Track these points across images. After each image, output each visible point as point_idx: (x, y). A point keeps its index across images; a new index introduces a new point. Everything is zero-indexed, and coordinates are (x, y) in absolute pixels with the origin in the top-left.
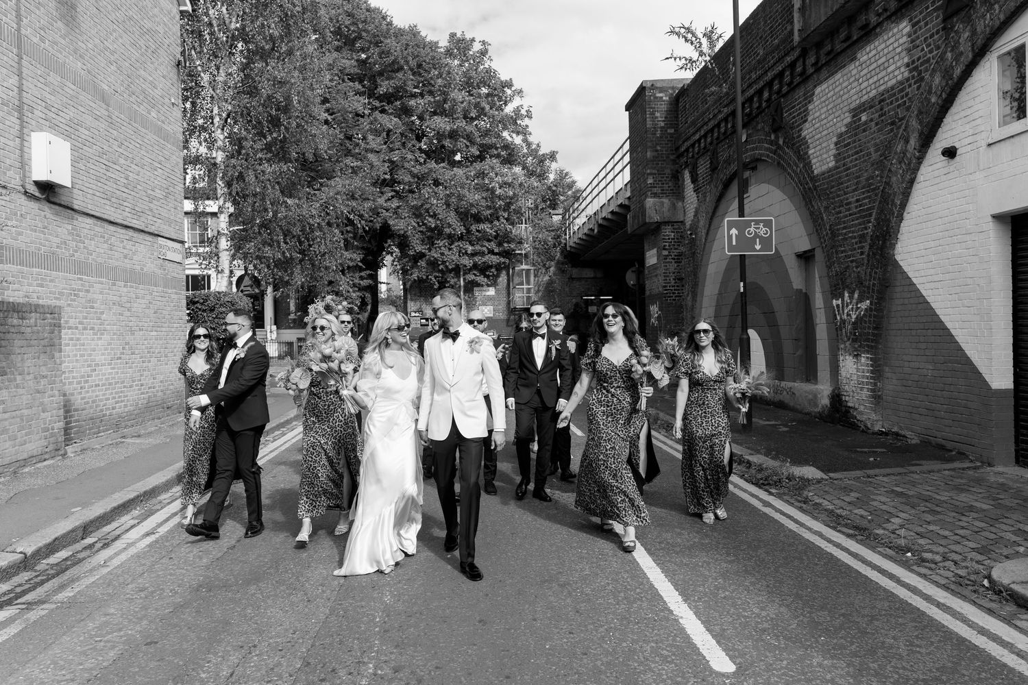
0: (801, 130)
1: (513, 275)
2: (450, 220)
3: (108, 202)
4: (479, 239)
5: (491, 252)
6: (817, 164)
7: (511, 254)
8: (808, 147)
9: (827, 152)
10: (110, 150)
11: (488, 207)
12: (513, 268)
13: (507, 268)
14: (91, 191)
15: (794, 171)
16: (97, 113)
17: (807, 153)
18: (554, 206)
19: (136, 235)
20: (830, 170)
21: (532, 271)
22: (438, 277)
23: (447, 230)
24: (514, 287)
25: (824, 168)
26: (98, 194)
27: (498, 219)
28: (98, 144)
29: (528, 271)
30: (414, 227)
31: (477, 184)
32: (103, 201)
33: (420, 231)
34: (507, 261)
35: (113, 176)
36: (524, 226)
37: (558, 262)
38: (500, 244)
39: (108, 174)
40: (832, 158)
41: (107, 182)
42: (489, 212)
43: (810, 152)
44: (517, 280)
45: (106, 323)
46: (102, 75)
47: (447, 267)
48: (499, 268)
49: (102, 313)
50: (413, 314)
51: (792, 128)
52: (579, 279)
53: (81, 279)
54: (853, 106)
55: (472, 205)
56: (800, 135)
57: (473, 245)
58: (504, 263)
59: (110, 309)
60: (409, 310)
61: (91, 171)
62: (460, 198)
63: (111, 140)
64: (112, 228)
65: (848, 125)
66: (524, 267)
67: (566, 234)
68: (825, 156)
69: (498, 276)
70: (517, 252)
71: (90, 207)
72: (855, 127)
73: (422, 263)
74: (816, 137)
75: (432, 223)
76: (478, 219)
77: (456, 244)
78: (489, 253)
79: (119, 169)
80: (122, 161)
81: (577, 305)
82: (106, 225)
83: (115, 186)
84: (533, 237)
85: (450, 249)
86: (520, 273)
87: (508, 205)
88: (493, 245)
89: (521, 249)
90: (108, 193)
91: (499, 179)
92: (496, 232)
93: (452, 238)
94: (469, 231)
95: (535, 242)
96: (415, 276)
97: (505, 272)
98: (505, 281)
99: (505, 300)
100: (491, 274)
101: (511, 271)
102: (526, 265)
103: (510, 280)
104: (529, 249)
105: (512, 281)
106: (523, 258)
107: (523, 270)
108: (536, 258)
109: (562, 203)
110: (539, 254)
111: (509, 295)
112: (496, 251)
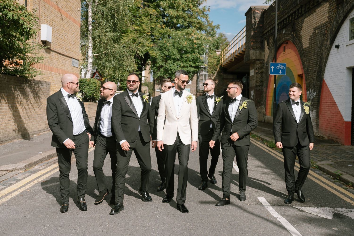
0: (300, 32)
1: (199, 76)
3: (59, 47)
4: (186, 61)
6: (304, 45)
7: (199, 67)
8: (302, 39)
9: (307, 41)
10: (61, 28)
11: (191, 48)
12: (199, 73)
13: (197, 73)
14: (55, 43)
15: (298, 46)
16: (58, 16)
17: (301, 41)
18: (217, 48)
19: (66, 58)
20: (308, 47)
21: (207, 75)
22: (168, 76)
23: (173, 57)
24: (200, 81)
25: (306, 46)
26: (57, 44)
27: (195, 52)
28: (57, 26)
29: (205, 75)
31: (186, 38)
32: (58, 46)
34: (197, 70)
35: (61, 37)
36: (204, 56)
38: (195, 63)
39: (60, 37)
40: (308, 43)
41: (59, 40)
42: (191, 50)
43: (303, 40)
44: (201, 78)
45: (57, 88)
46: (60, 3)
47: (172, 72)
48: (194, 73)
49: (56, 85)
50: (157, 90)
51: (298, 31)
52: (226, 79)
53: (51, 73)
54: (314, 27)
56: (300, 34)
57: (183, 63)
58: (196, 71)
59: (58, 84)
60: (155, 89)
61: (55, 36)
62: (179, 44)
63: (61, 25)
64: (60, 55)
65: (313, 33)
66: (204, 73)
68: (306, 42)
69: (193, 76)
70: (202, 66)
71: (54, 48)
72: (314, 34)
74: (304, 36)
77: (176, 62)
78: (190, 66)
79: (63, 35)
80: (63, 32)
82: (58, 55)
83: (61, 41)
84: (208, 61)
86: (202, 75)
87: (199, 47)
88: (192, 63)
90: (59, 43)
94: (182, 57)
95: (209, 63)
96: (158, 75)
97: (196, 75)
98: (196, 78)
99: (195, 86)
100: (190, 75)
101: (198, 74)
102: (204, 72)
103: (198, 78)
104: (206, 65)
105: (199, 78)
106: (204, 69)
107: (203, 74)
108: (209, 69)
109: (221, 47)
110: (210, 68)
111: (197, 84)
112: (193, 66)
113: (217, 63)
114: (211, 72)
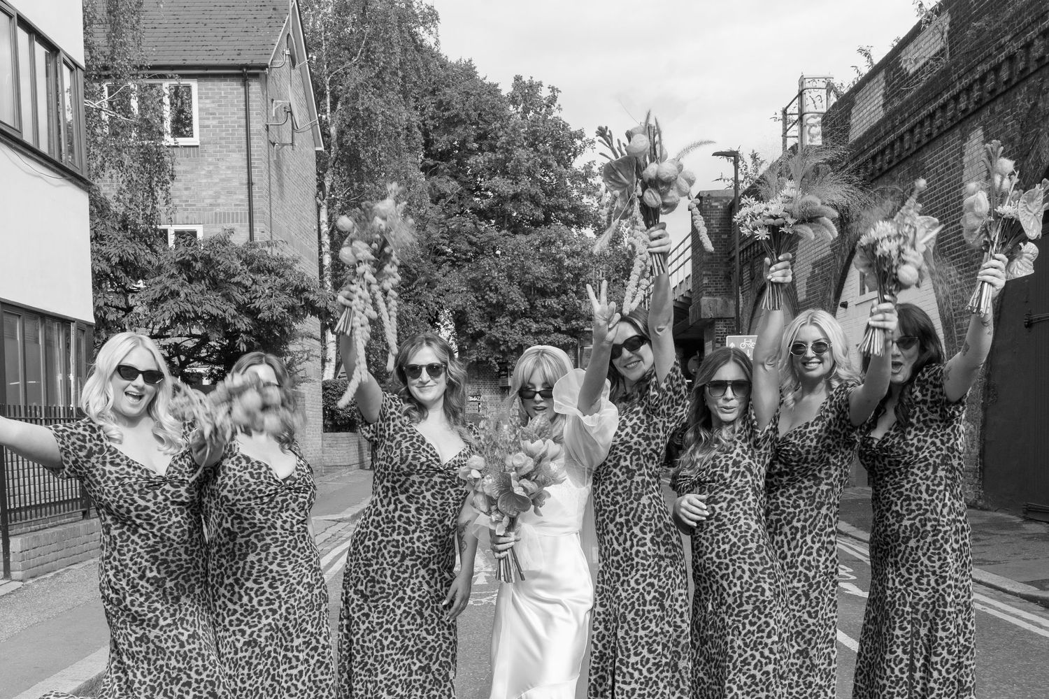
2: (513, 295)
4: (544, 316)
5: (558, 330)
7: (580, 333)
11: (555, 280)
12: (582, 348)
13: (575, 348)
23: (510, 307)
27: (565, 292)
30: (473, 303)
31: (543, 254)
33: (480, 307)
34: (576, 341)
38: (567, 321)
42: (556, 285)
55: (537, 278)
57: (537, 322)
58: (573, 343)
62: (524, 270)
70: (586, 329)
73: (481, 343)
75: (493, 298)
76: (543, 293)
77: (520, 321)
78: (555, 331)
85: (512, 327)
87: (577, 276)
88: (559, 322)
91: (566, 248)
92: (564, 307)
93: (514, 315)
94: (533, 306)
101: (579, 350)
112: (563, 328)
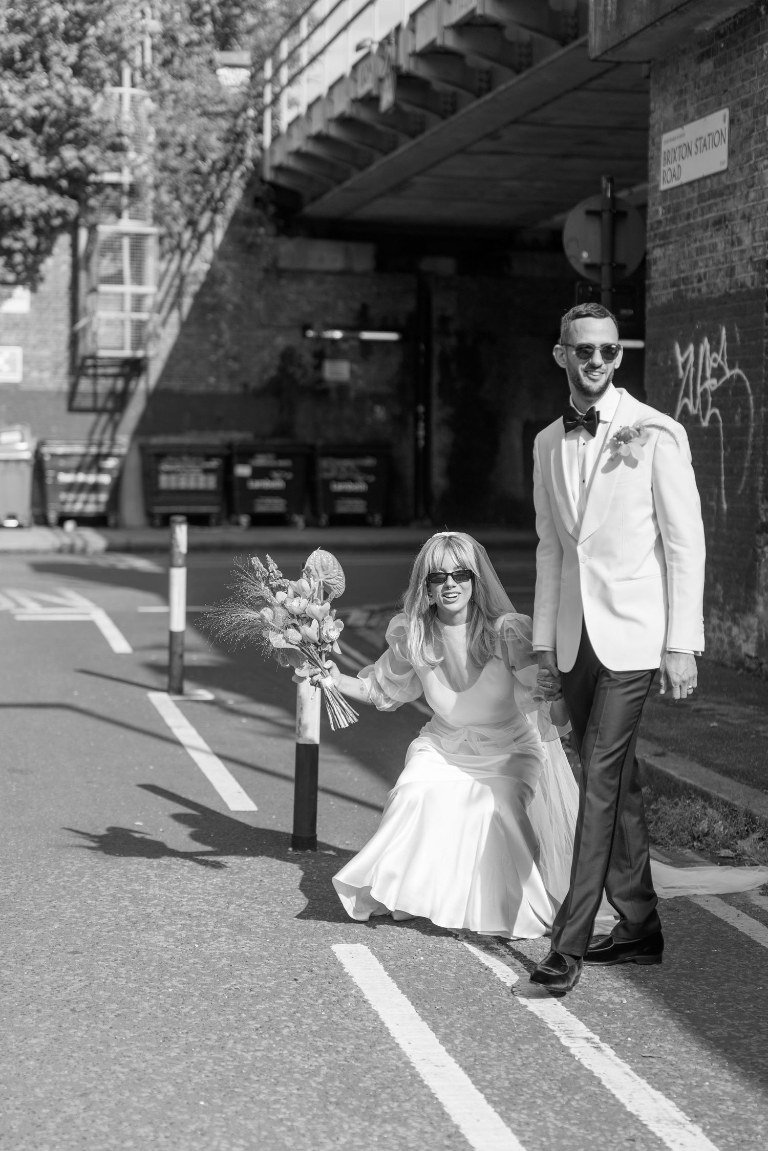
1: (88, 257)
5: (21, 172)
7: (87, 184)
12: (92, 229)
13: (72, 227)
18: (224, 41)
21: (151, 245)
24: (94, 290)
27: (46, 64)
29: (138, 240)
34: (73, 204)
36: (126, 90)
37: (236, 220)
38: (50, 149)
44: (103, 266)
52: (299, 275)
58: (62, 213)
66: (127, 225)
67: (260, 130)
69: (40, 253)
70: (110, 177)
78: (13, 176)
81: (288, 356)
84: (159, 132)
86: (112, 247)
88: (26, 151)
89: (119, 170)
92: (38, 107)
95: (163, 146)
97: (64, 240)
98: (65, 270)
99: (63, 328)
100: (18, 245)
101: (83, 235)
102: (132, 218)
103: (78, 264)
104: (145, 169)
105: (87, 269)
106: (125, 201)
107: (122, 235)
108: (166, 198)
109: (249, 32)
110: (176, 191)
111: (75, 313)
112: (38, 169)
113: (229, 147)
114: (183, 221)
